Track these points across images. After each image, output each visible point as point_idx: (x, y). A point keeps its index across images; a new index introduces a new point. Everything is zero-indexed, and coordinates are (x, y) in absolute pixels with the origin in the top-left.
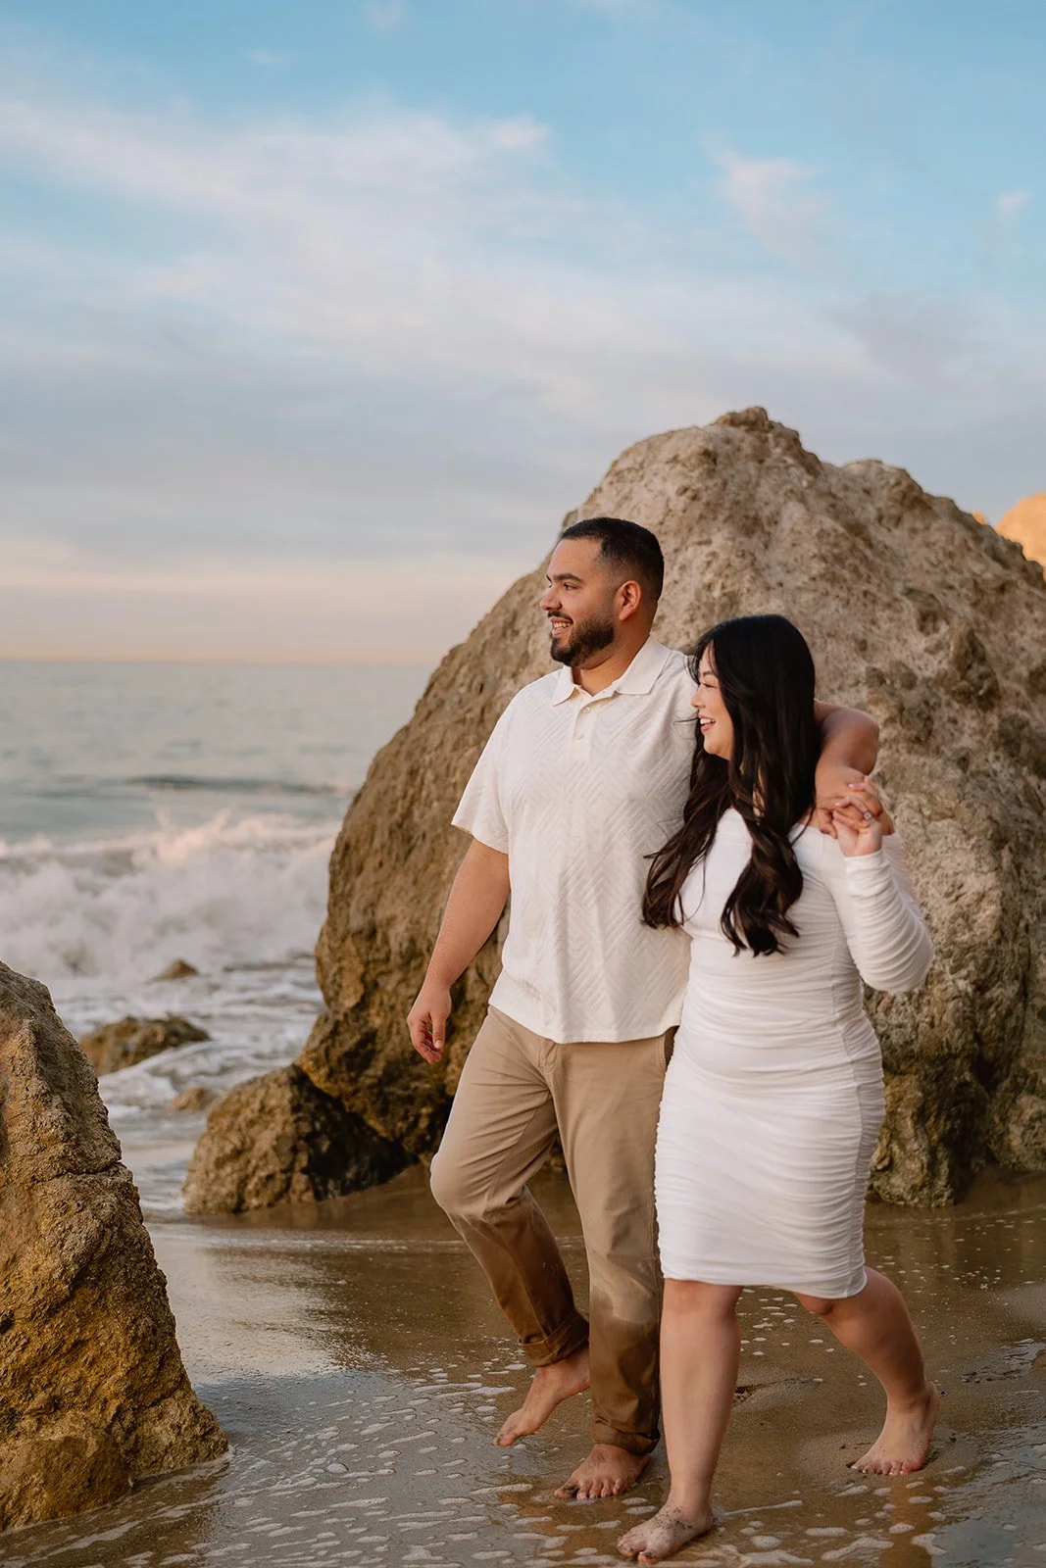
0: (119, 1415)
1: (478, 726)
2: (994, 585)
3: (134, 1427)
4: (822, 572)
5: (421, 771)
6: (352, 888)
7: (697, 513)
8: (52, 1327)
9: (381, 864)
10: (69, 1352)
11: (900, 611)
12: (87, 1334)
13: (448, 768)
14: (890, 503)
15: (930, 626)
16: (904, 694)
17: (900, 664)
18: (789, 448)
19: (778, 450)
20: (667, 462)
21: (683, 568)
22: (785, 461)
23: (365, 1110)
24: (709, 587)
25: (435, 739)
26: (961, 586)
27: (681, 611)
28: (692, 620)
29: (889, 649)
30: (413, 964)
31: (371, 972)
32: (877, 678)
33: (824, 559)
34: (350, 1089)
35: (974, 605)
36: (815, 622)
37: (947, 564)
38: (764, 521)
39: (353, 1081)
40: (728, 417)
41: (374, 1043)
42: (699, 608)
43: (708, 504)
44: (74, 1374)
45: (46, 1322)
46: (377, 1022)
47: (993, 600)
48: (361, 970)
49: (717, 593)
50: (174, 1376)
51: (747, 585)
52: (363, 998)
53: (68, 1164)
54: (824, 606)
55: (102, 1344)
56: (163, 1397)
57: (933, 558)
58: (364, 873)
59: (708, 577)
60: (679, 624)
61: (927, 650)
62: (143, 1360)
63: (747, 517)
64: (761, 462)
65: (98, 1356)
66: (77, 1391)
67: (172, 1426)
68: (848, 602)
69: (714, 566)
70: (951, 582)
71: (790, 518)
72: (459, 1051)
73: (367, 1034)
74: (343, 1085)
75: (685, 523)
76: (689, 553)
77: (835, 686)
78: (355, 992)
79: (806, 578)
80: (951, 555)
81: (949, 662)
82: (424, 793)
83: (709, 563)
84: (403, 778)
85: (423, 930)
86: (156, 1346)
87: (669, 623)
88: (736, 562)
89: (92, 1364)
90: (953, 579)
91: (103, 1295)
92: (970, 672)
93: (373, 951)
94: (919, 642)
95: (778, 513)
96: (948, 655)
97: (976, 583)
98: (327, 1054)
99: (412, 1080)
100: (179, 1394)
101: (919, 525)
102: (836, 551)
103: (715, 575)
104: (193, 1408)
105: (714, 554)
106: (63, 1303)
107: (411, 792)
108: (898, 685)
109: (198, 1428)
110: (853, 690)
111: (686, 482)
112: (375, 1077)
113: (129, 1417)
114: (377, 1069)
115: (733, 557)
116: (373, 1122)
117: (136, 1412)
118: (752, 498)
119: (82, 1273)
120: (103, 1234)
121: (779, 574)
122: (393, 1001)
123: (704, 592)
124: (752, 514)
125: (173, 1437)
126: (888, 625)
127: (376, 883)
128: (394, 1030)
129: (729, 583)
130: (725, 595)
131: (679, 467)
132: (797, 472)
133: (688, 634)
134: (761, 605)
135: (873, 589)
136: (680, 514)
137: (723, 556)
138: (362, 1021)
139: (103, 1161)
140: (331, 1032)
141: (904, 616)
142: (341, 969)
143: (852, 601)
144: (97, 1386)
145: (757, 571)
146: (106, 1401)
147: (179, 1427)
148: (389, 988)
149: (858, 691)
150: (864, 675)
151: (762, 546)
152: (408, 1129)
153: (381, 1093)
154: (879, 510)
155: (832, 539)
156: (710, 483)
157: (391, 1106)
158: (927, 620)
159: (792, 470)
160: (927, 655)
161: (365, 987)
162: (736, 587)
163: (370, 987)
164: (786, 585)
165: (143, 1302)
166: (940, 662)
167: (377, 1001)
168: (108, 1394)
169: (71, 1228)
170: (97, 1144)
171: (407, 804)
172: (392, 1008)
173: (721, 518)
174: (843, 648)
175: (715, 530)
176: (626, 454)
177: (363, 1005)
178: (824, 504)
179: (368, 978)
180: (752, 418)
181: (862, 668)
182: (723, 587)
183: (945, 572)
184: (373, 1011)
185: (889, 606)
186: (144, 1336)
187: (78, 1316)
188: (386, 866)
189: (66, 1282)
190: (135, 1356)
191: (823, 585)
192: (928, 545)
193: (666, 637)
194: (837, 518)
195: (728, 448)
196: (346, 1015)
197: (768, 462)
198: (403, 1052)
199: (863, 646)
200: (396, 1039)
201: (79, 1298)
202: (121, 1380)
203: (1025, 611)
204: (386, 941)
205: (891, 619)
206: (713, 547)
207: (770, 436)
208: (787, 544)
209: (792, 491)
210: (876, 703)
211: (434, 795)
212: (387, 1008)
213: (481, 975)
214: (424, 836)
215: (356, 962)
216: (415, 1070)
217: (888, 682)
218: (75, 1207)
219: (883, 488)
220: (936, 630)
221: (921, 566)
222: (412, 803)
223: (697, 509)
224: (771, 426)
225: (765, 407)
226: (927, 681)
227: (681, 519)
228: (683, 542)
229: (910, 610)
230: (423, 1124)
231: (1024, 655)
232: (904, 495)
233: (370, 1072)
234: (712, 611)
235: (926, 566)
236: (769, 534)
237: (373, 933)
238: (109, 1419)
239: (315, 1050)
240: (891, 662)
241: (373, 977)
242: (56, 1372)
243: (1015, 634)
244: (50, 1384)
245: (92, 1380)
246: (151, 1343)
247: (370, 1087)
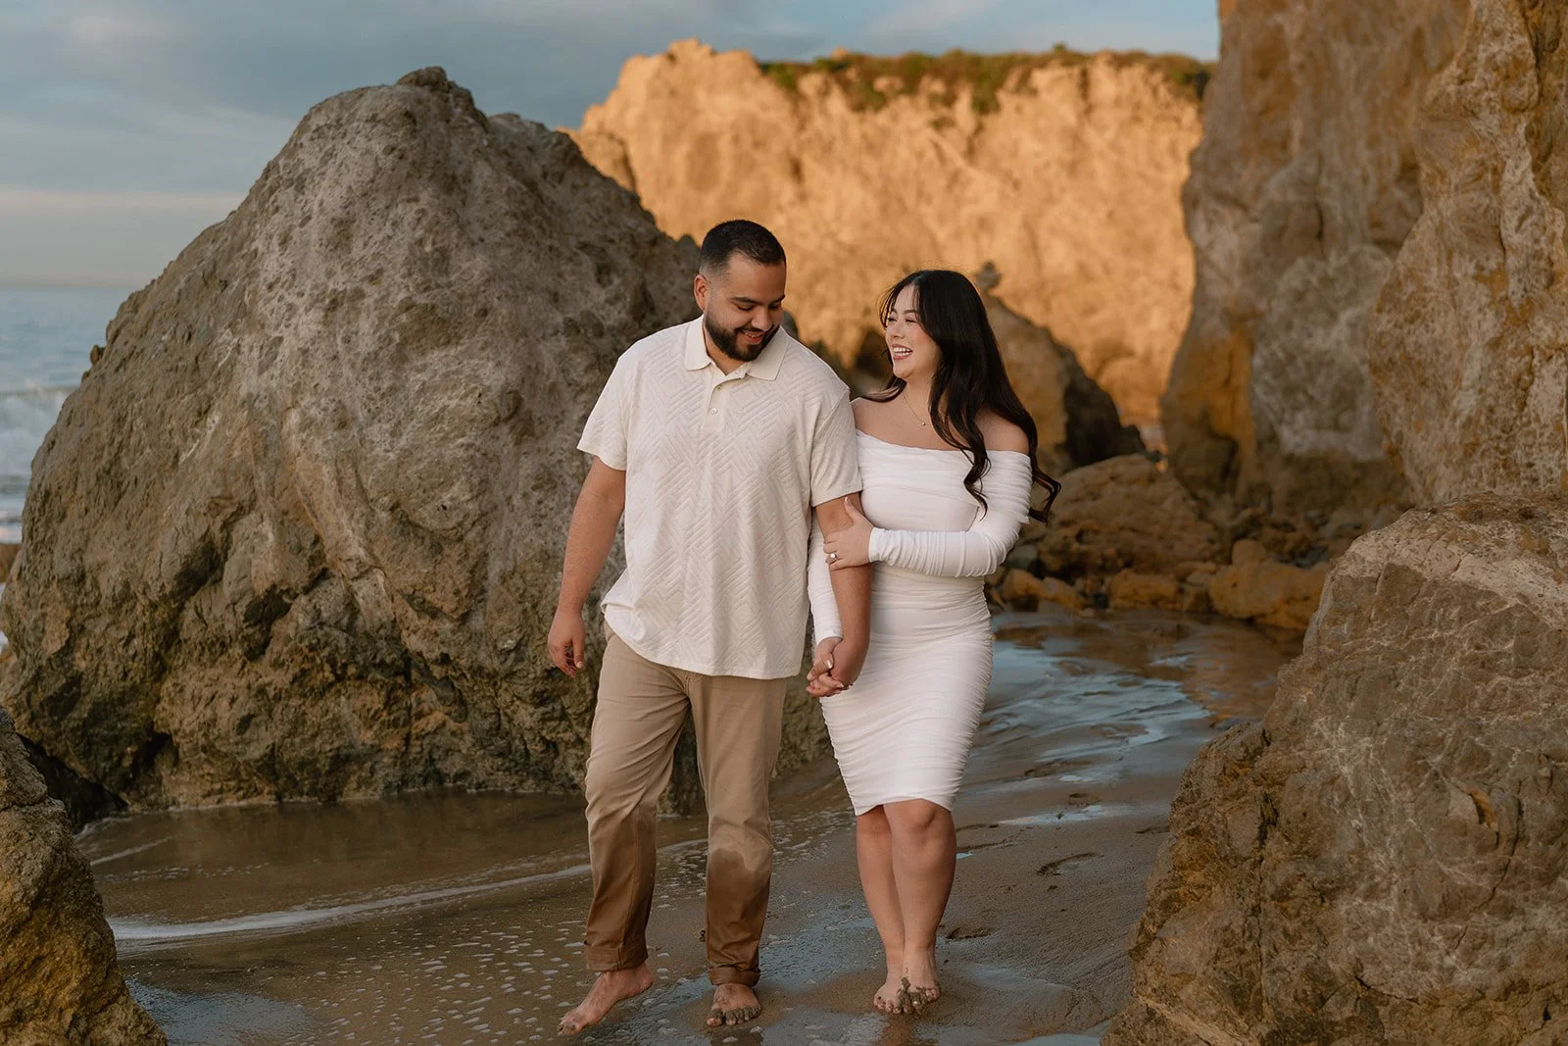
0: (74, 1024)
1: (193, 374)
2: (647, 239)
3: (88, 1031)
4: (515, 228)
5: (129, 419)
6: (54, 535)
7: (404, 172)
8: (14, 947)
9: (87, 511)
10: (29, 968)
11: (579, 264)
12: (45, 951)
13: (162, 414)
14: (554, 161)
15: (605, 278)
16: (595, 341)
17: (589, 315)
18: (466, 109)
19: (459, 110)
20: (367, 121)
21: (395, 224)
22: (467, 121)
23: (67, 753)
24: (421, 242)
25: (143, 386)
26: (621, 240)
27: (398, 266)
28: (410, 274)
29: (575, 300)
30: (125, 607)
31: (79, 616)
32: (572, 327)
33: (515, 216)
34: (52, 733)
35: (632, 257)
36: (515, 276)
37: (606, 219)
38: (460, 179)
39: (56, 724)
40: (414, 77)
41: (79, 687)
42: (415, 263)
43: (413, 163)
44: (33, 988)
45: (9, 943)
46: (82, 664)
47: (647, 252)
48: (67, 614)
49: (428, 248)
50: (116, 983)
51: (455, 241)
52: (67, 642)
53: (13, 798)
54: (521, 260)
55: (58, 959)
56: (110, 1003)
57: (593, 213)
58: (68, 520)
59: (419, 233)
60: (398, 278)
61: (608, 301)
62: (93, 970)
63: (446, 175)
64: (448, 121)
65: (55, 970)
66: (37, 1003)
67: (119, 1028)
68: (538, 258)
69: (424, 222)
70: (611, 236)
71: (481, 177)
72: (171, 689)
73: (72, 678)
74: (45, 730)
75: (394, 181)
76: (400, 210)
77: (539, 335)
78: (60, 637)
79: (502, 235)
80: (608, 211)
81: (629, 313)
82: (133, 440)
83: (419, 220)
84: (108, 424)
85: (140, 572)
86: (103, 956)
87: (389, 277)
88: (444, 219)
89: (49, 978)
90: (612, 233)
91: (57, 915)
92: (644, 321)
93: (82, 596)
94: (599, 295)
95: (470, 172)
96: (625, 306)
97: (632, 236)
98: (28, 700)
99: (119, 720)
100: (122, 999)
101: (579, 182)
102: (523, 208)
103: (426, 231)
104: (136, 1011)
105: (423, 211)
106: (24, 923)
107: (118, 439)
108: (590, 335)
109: (142, 1028)
110: (553, 338)
111: (392, 142)
112: (80, 719)
113: (83, 1023)
114: (82, 711)
115: (440, 215)
116: (75, 764)
117: (88, 1018)
118: (447, 157)
119: (41, 894)
120: (55, 859)
121: (477, 231)
122: (100, 644)
123: (416, 247)
124: (450, 173)
125: (122, 1037)
126: (573, 278)
127: (82, 529)
128: (101, 672)
129: (439, 238)
130: (436, 250)
131: (380, 127)
132: (477, 131)
133: (407, 287)
134: (469, 260)
135: (556, 244)
136: (390, 172)
137: (431, 213)
138: (66, 666)
139: (39, 793)
140: (34, 678)
141: (584, 269)
142: (44, 615)
143: (542, 256)
144: (53, 998)
145: (461, 227)
146: (61, 1011)
147: (126, 1028)
148: (97, 631)
149: (558, 340)
150: (562, 325)
151: (460, 203)
152: (110, 769)
153: (84, 734)
154: (543, 166)
155: (518, 197)
156: (414, 143)
157: (95, 747)
158: (603, 272)
159: (473, 129)
160: (608, 306)
161: (71, 632)
162: (446, 243)
163: (76, 631)
164: (487, 241)
165: (89, 918)
166: (619, 312)
167: (83, 646)
168: (63, 1005)
169: (25, 855)
170: (29, 778)
171: (114, 450)
172: (99, 651)
173: (426, 176)
174: (540, 300)
175: (420, 188)
176: (318, 108)
177: (68, 648)
178: (503, 162)
179: (74, 623)
180: (434, 78)
181: (559, 319)
182: (434, 243)
183: (605, 226)
184: (78, 655)
185: (570, 259)
186: (94, 949)
187: (37, 935)
188: (93, 511)
189: (27, 904)
190: (87, 968)
191: (516, 240)
192: (588, 201)
193: (387, 289)
194: (515, 176)
195: (420, 107)
196: (49, 660)
197: (453, 121)
198: (111, 693)
199: (555, 298)
200: (102, 680)
201: (37, 918)
202: (76, 989)
203: (674, 264)
204: (96, 585)
205: (574, 273)
206: (422, 204)
207: (451, 95)
208: (481, 201)
209: (478, 150)
210: (576, 350)
211: (145, 441)
212: (94, 652)
213: (200, 615)
214: (136, 481)
215: (62, 608)
216: (122, 711)
217: (583, 331)
218: (26, 837)
219: (546, 145)
220: (610, 282)
221: (584, 221)
222: (120, 448)
223: (404, 168)
224: (451, 86)
225: (445, 68)
226: (611, 329)
227: (390, 177)
228: (393, 199)
229: (587, 263)
230: (127, 762)
231: (676, 304)
232: (566, 154)
233: (75, 715)
234: (426, 265)
235: (589, 221)
236: (465, 191)
237: (83, 577)
238: (66, 1027)
239: (16, 697)
240: (582, 313)
241: (80, 621)
242: (17, 987)
243: (666, 284)
244: (12, 1000)
245: (48, 992)
246: (99, 954)
247: (73, 730)
